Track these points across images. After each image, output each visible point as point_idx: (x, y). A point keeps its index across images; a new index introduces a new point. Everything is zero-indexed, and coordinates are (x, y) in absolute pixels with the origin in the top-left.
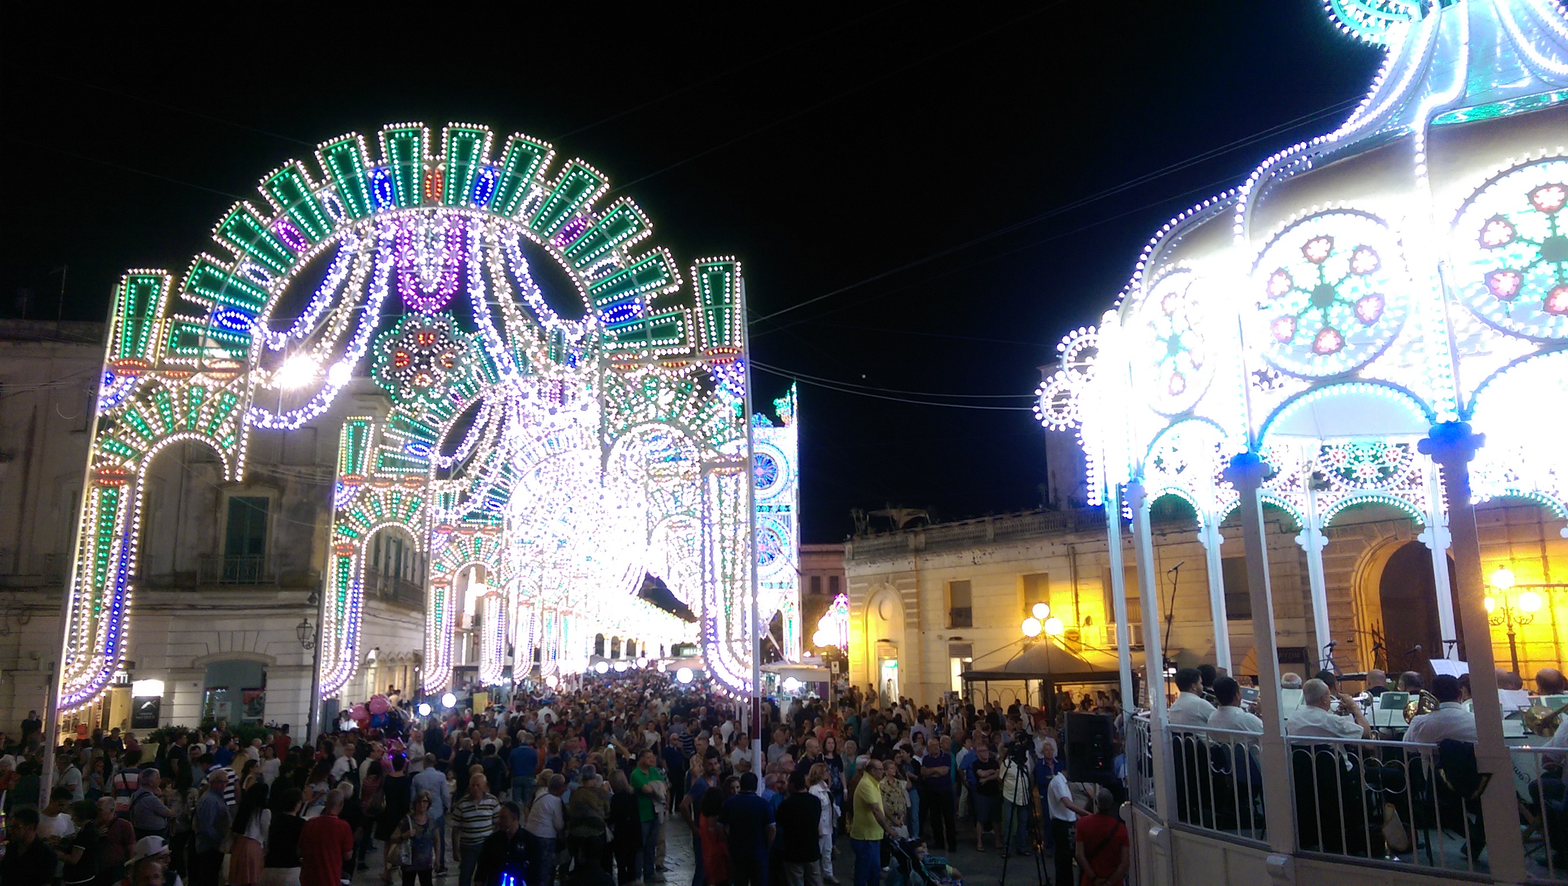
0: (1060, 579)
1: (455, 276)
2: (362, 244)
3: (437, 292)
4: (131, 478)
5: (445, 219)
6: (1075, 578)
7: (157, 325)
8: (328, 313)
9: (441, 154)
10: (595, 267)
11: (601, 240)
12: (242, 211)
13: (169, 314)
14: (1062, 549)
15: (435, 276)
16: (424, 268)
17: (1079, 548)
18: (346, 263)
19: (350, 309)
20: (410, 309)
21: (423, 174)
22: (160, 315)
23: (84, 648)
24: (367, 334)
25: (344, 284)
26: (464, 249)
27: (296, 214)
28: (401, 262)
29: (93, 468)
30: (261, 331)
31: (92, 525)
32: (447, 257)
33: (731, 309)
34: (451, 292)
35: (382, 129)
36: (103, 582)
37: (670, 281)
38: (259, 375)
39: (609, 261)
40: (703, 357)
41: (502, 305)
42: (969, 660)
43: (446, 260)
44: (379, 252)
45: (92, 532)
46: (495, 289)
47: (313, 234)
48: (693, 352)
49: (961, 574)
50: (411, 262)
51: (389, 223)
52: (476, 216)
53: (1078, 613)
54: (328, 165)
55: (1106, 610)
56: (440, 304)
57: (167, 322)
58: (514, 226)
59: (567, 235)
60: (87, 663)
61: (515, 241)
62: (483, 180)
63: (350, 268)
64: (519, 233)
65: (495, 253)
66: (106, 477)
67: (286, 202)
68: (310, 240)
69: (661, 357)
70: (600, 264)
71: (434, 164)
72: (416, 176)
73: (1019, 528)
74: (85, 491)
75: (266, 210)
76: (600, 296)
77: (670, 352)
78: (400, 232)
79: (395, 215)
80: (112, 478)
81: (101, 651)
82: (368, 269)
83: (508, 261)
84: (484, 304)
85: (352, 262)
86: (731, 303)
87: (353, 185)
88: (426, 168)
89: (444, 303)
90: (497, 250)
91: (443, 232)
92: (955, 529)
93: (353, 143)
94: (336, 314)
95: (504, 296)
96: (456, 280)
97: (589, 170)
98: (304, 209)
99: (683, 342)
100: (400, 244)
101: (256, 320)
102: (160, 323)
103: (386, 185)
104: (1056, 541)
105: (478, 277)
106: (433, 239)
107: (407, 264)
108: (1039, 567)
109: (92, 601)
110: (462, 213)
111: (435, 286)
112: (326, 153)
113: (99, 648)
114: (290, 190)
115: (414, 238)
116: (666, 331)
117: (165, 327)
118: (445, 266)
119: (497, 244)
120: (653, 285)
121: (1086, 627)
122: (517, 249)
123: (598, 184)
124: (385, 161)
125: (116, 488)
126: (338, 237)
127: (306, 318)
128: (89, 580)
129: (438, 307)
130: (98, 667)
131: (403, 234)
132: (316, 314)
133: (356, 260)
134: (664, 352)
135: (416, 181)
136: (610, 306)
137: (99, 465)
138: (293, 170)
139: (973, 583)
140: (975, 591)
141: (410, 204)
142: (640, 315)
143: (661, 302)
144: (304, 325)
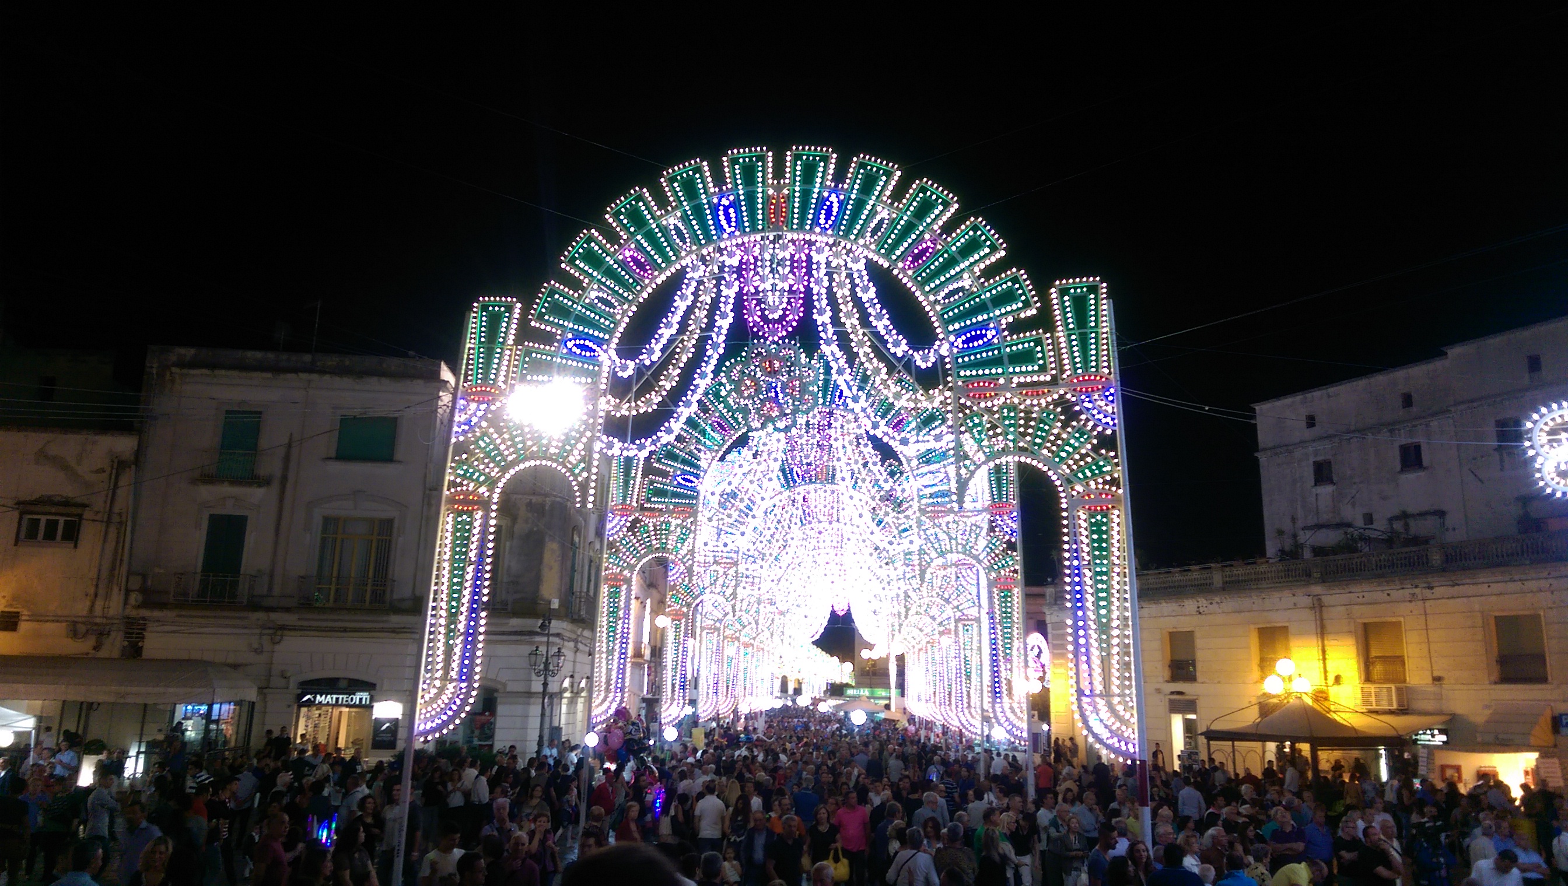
0: (1303, 633)
1: (801, 301)
2: (708, 270)
3: (783, 317)
4: (485, 505)
5: (790, 244)
6: (1322, 632)
7: (508, 352)
8: (675, 340)
9: (785, 178)
10: (946, 291)
11: (951, 262)
12: (590, 239)
13: (518, 341)
14: (1308, 601)
15: (781, 303)
16: (770, 294)
17: (1326, 599)
18: (692, 289)
19: (696, 336)
20: (756, 335)
21: (767, 199)
22: (510, 342)
23: (438, 675)
24: (714, 362)
25: (690, 310)
26: (809, 273)
27: (642, 241)
28: (746, 289)
29: (448, 493)
30: (610, 358)
31: (447, 550)
32: (792, 282)
33: (1097, 333)
34: (797, 318)
35: (726, 155)
36: (458, 607)
37: (1027, 305)
38: (608, 402)
39: (960, 284)
40: (1066, 385)
41: (850, 331)
42: (1192, 716)
43: (791, 286)
44: (724, 278)
45: (447, 557)
46: (841, 315)
47: (659, 261)
48: (1054, 381)
49: (1184, 624)
50: (756, 288)
51: (734, 248)
52: (821, 240)
53: (1325, 672)
54: (673, 191)
55: (1359, 668)
56: (786, 330)
57: (517, 349)
58: (860, 249)
59: (916, 258)
60: (441, 690)
61: (861, 265)
62: (828, 203)
63: (695, 294)
64: (866, 257)
65: (840, 277)
66: (459, 502)
67: (632, 229)
68: (657, 267)
69: (1020, 385)
70: (951, 288)
71: (778, 188)
72: (760, 200)
73: (1253, 577)
74: (441, 516)
75: (613, 237)
76: (952, 321)
77: (1029, 379)
78: (745, 257)
79: (740, 241)
80: (467, 504)
81: (455, 677)
82: (714, 295)
83: (854, 286)
84: (831, 330)
85: (697, 289)
86: (1096, 326)
87: (698, 210)
88: (771, 192)
89: (790, 329)
90: (844, 275)
91: (789, 257)
92: (1177, 576)
93: (698, 170)
94: (682, 341)
95: (851, 322)
96: (802, 305)
97: (936, 191)
98: (650, 236)
99: (1043, 369)
100: (745, 270)
101: (605, 347)
102: (511, 350)
103: (731, 211)
104: (1299, 592)
105: (824, 302)
106: (778, 264)
107: (753, 290)
108: (1278, 619)
109: (447, 626)
110: (807, 237)
111: (781, 312)
112: (672, 180)
113: (454, 674)
114: (637, 219)
115: (759, 263)
116: (1024, 357)
117: (516, 355)
118: (790, 291)
119: (843, 268)
120: (1009, 309)
121: (1336, 687)
122: (864, 273)
123: (946, 205)
124: (729, 186)
125: (470, 514)
126: (683, 262)
127: (652, 345)
128: (444, 605)
129: (784, 333)
130: (452, 693)
131: (748, 260)
132: (664, 341)
133: (702, 287)
134: (1022, 380)
135: (760, 206)
136: (965, 330)
137: (453, 490)
138: (640, 198)
139: (1197, 634)
140: (1199, 643)
141: (754, 230)
142: (995, 341)
143: (1018, 327)
144: (651, 352)
